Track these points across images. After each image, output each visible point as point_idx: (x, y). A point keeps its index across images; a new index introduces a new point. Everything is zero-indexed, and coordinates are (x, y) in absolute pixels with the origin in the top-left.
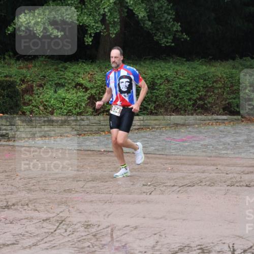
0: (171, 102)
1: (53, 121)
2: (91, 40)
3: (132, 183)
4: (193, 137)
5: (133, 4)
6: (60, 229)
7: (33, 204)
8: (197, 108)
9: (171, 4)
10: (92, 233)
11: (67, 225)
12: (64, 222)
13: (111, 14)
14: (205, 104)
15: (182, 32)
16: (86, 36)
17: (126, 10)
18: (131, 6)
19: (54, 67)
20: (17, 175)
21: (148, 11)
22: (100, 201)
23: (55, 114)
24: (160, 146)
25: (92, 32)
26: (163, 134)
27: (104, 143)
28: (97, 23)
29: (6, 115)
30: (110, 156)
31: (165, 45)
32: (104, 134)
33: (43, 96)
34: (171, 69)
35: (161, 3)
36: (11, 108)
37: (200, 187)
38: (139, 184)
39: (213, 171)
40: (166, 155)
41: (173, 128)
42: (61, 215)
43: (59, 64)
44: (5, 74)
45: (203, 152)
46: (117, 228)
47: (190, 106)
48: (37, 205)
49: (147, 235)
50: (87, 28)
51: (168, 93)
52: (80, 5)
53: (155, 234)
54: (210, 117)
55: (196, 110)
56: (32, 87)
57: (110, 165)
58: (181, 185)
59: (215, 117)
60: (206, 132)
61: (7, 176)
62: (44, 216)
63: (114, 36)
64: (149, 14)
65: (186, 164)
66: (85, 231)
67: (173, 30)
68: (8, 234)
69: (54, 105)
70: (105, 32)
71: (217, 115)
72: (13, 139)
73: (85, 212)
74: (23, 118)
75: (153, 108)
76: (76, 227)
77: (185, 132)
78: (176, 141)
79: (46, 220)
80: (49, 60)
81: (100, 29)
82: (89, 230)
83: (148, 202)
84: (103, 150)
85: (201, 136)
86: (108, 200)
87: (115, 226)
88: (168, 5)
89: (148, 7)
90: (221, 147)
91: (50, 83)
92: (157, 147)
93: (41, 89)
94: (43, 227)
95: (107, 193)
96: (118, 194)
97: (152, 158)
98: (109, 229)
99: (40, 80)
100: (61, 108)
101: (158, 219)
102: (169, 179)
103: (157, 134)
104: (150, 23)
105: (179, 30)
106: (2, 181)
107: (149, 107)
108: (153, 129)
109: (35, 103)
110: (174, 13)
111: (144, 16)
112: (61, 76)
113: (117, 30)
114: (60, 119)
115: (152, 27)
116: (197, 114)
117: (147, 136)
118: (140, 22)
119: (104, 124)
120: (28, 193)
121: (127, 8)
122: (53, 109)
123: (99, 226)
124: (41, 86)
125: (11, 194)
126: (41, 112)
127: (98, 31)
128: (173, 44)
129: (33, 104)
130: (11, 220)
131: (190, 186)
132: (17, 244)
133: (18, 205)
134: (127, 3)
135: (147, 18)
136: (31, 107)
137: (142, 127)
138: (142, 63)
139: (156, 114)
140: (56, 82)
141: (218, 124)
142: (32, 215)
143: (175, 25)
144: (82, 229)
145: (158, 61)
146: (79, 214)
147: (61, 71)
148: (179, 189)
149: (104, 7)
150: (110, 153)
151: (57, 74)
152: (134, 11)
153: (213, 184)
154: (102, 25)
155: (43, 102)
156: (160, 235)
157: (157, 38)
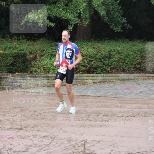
0: (121, 66)
1: (49, 77)
2: (72, 28)
3: (97, 115)
4: (134, 87)
5: (97, 6)
6: (53, 142)
7: (37, 127)
8: (136, 70)
9: (121, 7)
10: (73, 145)
11: (58, 140)
12: (55, 138)
13: (84, 12)
14: (141, 67)
15: (127, 23)
16: (69, 26)
17: (93, 10)
18: (96, 8)
19: (49, 45)
20: (27, 110)
21: (106, 10)
22: (77, 125)
23: (50, 73)
24: (114, 92)
25: (72, 23)
26: (115, 85)
27: (80, 90)
28: (76, 18)
29: (21, 73)
30: (84, 98)
31: (117, 31)
32: (80, 85)
33: (43, 62)
34: (121, 46)
35: (114, 6)
36: (24, 69)
37: (138, 117)
38: (101, 115)
39: (146, 107)
40: (118, 98)
41: (122, 81)
42: (54, 134)
43: (53, 43)
44: (20, 49)
45: (140, 96)
46: (87, 142)
47: (132, 68)
48: (39, 127)
49: (106, 146)
50: (69, 21)
51: (119, 61)
52: (65, 7)
53: (111, 146)
54: (144, 75)
55: (136, 71)
56: (36, 56)
57: (83, 104)
58: (126, 116)
59: (147, 75)
60: (142, 84)
61: (22, 110)
62: (43, 134)
63: (86, 26)
64: (107, 12)
65: (130, 103)
66: (69, 144)
67: (121, 22)
68: (22, 145)
69: (50, 67)
70: (80, 23)
71: (149, 74)
72: (25, 88)
73: (68, 132)
74: (31, 75)
75: (109, 69)
76: (63, 141)
77: (129, 84)
78: (124, 89)
79: (45, 136)
80: (46, 40)
81: (77, 21)
82: (71, 143)
83: (106, 126)
84: (79, 95)
85: (139, 86)
86: (82, 125)
87: (87, 140)
88: (119, 7)
89: (106, 8)
90: (151, 93)
91: (47, 54)
92: (112, 93)
93: (42, 57)
94: (43, 141)
95: (81, 121)
96: (88, 121)
97: (109, 99)
98: (83, 143)
99: (41, 53)
100: (54, 69)
101: (112, 136)
102: (119, 112)
103: (112, 85)
104: (108, 18)
105: (125, 22)
106: (18, 113)
107: (107, 69)
108: (110, 82)
109: (38, 66)
110: (122, 12)
111: (104, 14)
112: (54, 50)
113: (88, 22)
114: (53, 76)
115: (109, 20)
116: (136, 73)
117: (106, 87)
118: (102, 17)
119: (79, 79)
120: (34, 120)
121: (94, 9)
122: (49, 70)
123: (77, 140)
124: (41, 56)
125: (24, 121)
126: (42, 72)
127: (76, 23)
128: (122, 31)
129: (37, 67)
130: (24, 137)
131: (132, 117)
132: (27, 151)
133: (28, 128)
134: (94, 6)
135: (106, 15)
136: (35, 68)
137: (103, 81)
138: (103, 42)
139: (111, 73)
140: (51, 53)
141: (149, 79)
142: (36, 134)
143: (123, 19)
144: (67, 142)
145: (112, 41)
146: (64, 133)
147: (54, 47)
148: (125, 118)
149: (80, 8)
150: (83, 97)
151: (51, 48)
152: (98, 11)
153: (146, 116)
154: (79, 19)
155: (43, 66)
156: (114, 146)
157: (112, 27)
